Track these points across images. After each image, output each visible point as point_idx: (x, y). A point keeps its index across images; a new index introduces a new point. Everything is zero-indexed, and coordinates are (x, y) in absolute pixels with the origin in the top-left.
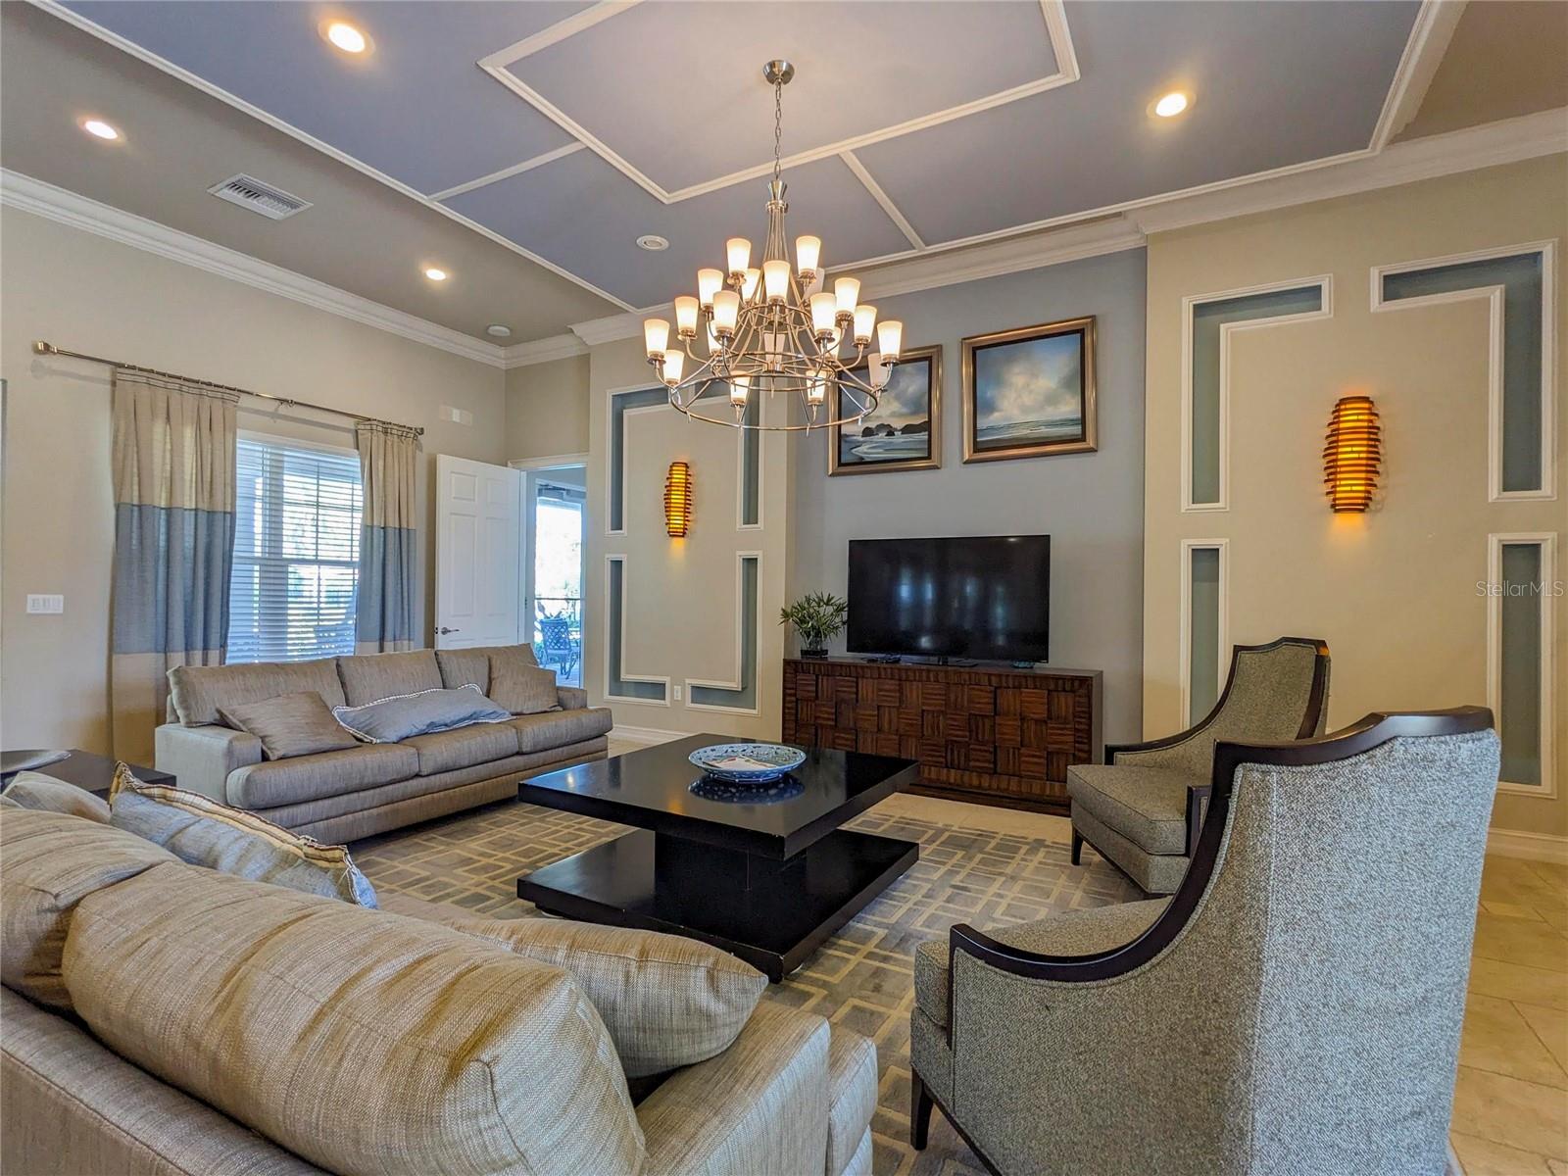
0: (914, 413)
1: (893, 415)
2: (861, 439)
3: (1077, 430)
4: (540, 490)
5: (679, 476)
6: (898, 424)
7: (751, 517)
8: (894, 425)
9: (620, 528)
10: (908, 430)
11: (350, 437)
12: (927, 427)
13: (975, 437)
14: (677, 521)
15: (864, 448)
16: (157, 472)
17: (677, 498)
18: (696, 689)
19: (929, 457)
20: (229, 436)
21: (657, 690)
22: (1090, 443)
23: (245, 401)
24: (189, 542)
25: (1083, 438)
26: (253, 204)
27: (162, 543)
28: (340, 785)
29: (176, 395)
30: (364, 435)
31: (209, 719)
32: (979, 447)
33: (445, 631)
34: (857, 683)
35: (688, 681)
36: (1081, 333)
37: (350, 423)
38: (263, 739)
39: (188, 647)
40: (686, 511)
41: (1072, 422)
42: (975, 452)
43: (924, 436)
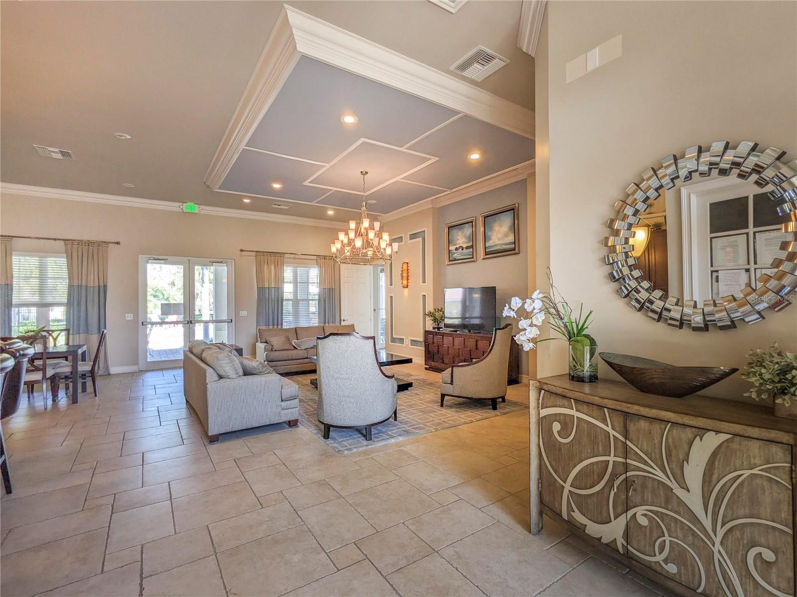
0: (469, 242)
1: (463, 243)
2: (455, 251)
3: (513, 246)
4: (381, 271)
5: (405, 267)
6: (464, 246)
7: (424, 282)
8: (463, 246)
9: (392, 285)
10: (467, 248)
11: (315, 261)
12: (472, 247)
13: (485, 250)
14: (405, 282)
15: (455, 255)
16: (265, 278)
17: (405, 275)
18: (412, 341)
19: (473, 258)
20: (282, 266)
21: (401, 341)
22: (517, 251)
23: (286, 256)
24: (273, 297)
25: (514, 249)
26: (280, 207)
27: (267, 297)
28: (287, 358)
29: (269, 257)
30: (319, 261)
31: (264, 341)
32: (487, 253)
33: (344, 320)
34: (443, 338)
35: (410, 338)
36: (513, 210)
37: (315, 257)
38: (272, 346)
39: (273, 325)
40: (408, 279)
41: (512, 243)
42: (486, 255)
43: (471, 250)
